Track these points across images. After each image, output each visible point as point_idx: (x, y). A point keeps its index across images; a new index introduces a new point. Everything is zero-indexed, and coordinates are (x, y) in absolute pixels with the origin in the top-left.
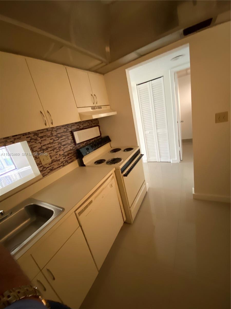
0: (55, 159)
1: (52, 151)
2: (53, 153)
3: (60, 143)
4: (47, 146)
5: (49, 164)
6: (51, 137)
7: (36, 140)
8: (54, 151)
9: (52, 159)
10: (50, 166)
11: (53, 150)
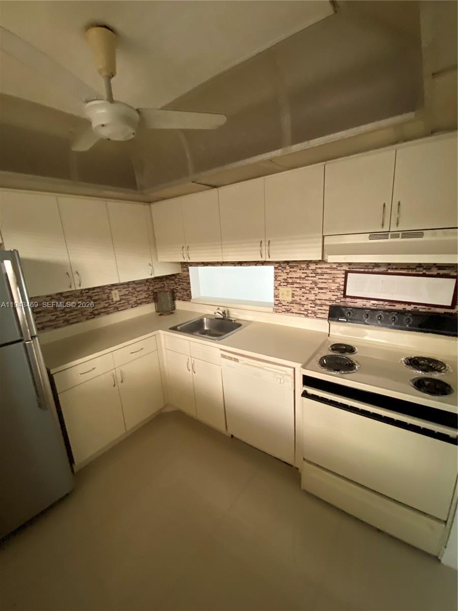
0: (298, 301)
1: (298, 289)
2: (299, 292)
3: (315, 283)
4: (294, 280)
5: (288, 303)
6: (306, 270)
7: (285, 268)
8: (301, 290)
9: (293, 299)
10: (288, 306)
11: (300, 288)
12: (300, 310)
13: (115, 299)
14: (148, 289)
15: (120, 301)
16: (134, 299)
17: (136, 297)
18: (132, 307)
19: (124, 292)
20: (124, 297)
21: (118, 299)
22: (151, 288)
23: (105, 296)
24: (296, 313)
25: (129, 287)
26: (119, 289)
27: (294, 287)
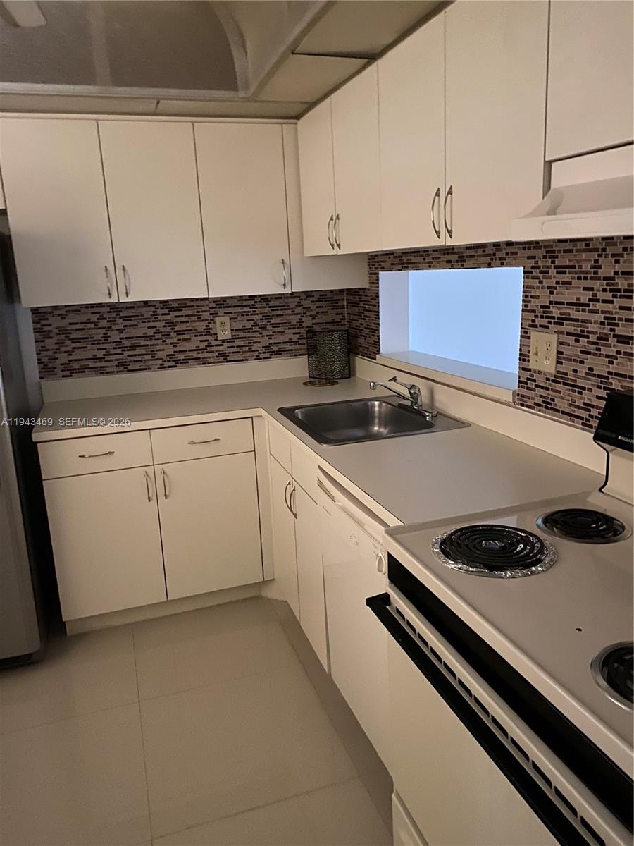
0: (571, 375)
1: (571, 340)
2: (572, 350)
3: (610, 320)
4: (564, 309)
5: (548, 379)
8: (577, 341)
9: (561, 368)
10: (547, 389)
11: (577, 336)
12: (573, 404)
13: (221, 336)
14: (301, 321)
15: (232, 340)
16: (265, 342)
17: (270, 337)
18: (258, 358)
19: (242, 322)
20: (241, 334)
21: (227, 335)
22: (308, 322)
23: (201, 327)
24: (563, 413)
25: (254, 313)
26: (232, 316)
27: (562, 333)
